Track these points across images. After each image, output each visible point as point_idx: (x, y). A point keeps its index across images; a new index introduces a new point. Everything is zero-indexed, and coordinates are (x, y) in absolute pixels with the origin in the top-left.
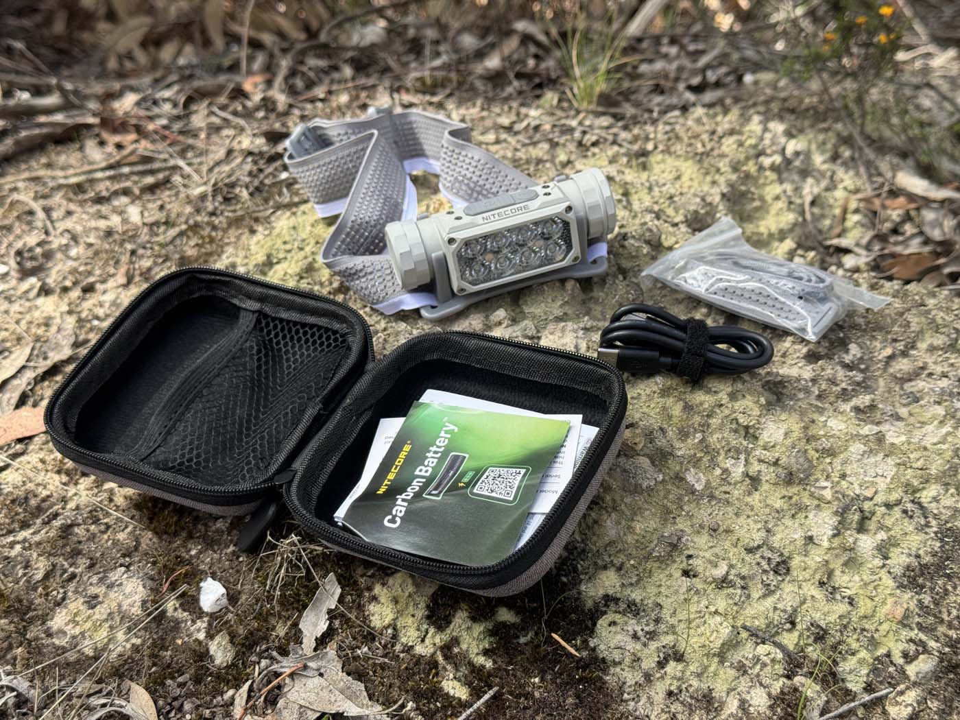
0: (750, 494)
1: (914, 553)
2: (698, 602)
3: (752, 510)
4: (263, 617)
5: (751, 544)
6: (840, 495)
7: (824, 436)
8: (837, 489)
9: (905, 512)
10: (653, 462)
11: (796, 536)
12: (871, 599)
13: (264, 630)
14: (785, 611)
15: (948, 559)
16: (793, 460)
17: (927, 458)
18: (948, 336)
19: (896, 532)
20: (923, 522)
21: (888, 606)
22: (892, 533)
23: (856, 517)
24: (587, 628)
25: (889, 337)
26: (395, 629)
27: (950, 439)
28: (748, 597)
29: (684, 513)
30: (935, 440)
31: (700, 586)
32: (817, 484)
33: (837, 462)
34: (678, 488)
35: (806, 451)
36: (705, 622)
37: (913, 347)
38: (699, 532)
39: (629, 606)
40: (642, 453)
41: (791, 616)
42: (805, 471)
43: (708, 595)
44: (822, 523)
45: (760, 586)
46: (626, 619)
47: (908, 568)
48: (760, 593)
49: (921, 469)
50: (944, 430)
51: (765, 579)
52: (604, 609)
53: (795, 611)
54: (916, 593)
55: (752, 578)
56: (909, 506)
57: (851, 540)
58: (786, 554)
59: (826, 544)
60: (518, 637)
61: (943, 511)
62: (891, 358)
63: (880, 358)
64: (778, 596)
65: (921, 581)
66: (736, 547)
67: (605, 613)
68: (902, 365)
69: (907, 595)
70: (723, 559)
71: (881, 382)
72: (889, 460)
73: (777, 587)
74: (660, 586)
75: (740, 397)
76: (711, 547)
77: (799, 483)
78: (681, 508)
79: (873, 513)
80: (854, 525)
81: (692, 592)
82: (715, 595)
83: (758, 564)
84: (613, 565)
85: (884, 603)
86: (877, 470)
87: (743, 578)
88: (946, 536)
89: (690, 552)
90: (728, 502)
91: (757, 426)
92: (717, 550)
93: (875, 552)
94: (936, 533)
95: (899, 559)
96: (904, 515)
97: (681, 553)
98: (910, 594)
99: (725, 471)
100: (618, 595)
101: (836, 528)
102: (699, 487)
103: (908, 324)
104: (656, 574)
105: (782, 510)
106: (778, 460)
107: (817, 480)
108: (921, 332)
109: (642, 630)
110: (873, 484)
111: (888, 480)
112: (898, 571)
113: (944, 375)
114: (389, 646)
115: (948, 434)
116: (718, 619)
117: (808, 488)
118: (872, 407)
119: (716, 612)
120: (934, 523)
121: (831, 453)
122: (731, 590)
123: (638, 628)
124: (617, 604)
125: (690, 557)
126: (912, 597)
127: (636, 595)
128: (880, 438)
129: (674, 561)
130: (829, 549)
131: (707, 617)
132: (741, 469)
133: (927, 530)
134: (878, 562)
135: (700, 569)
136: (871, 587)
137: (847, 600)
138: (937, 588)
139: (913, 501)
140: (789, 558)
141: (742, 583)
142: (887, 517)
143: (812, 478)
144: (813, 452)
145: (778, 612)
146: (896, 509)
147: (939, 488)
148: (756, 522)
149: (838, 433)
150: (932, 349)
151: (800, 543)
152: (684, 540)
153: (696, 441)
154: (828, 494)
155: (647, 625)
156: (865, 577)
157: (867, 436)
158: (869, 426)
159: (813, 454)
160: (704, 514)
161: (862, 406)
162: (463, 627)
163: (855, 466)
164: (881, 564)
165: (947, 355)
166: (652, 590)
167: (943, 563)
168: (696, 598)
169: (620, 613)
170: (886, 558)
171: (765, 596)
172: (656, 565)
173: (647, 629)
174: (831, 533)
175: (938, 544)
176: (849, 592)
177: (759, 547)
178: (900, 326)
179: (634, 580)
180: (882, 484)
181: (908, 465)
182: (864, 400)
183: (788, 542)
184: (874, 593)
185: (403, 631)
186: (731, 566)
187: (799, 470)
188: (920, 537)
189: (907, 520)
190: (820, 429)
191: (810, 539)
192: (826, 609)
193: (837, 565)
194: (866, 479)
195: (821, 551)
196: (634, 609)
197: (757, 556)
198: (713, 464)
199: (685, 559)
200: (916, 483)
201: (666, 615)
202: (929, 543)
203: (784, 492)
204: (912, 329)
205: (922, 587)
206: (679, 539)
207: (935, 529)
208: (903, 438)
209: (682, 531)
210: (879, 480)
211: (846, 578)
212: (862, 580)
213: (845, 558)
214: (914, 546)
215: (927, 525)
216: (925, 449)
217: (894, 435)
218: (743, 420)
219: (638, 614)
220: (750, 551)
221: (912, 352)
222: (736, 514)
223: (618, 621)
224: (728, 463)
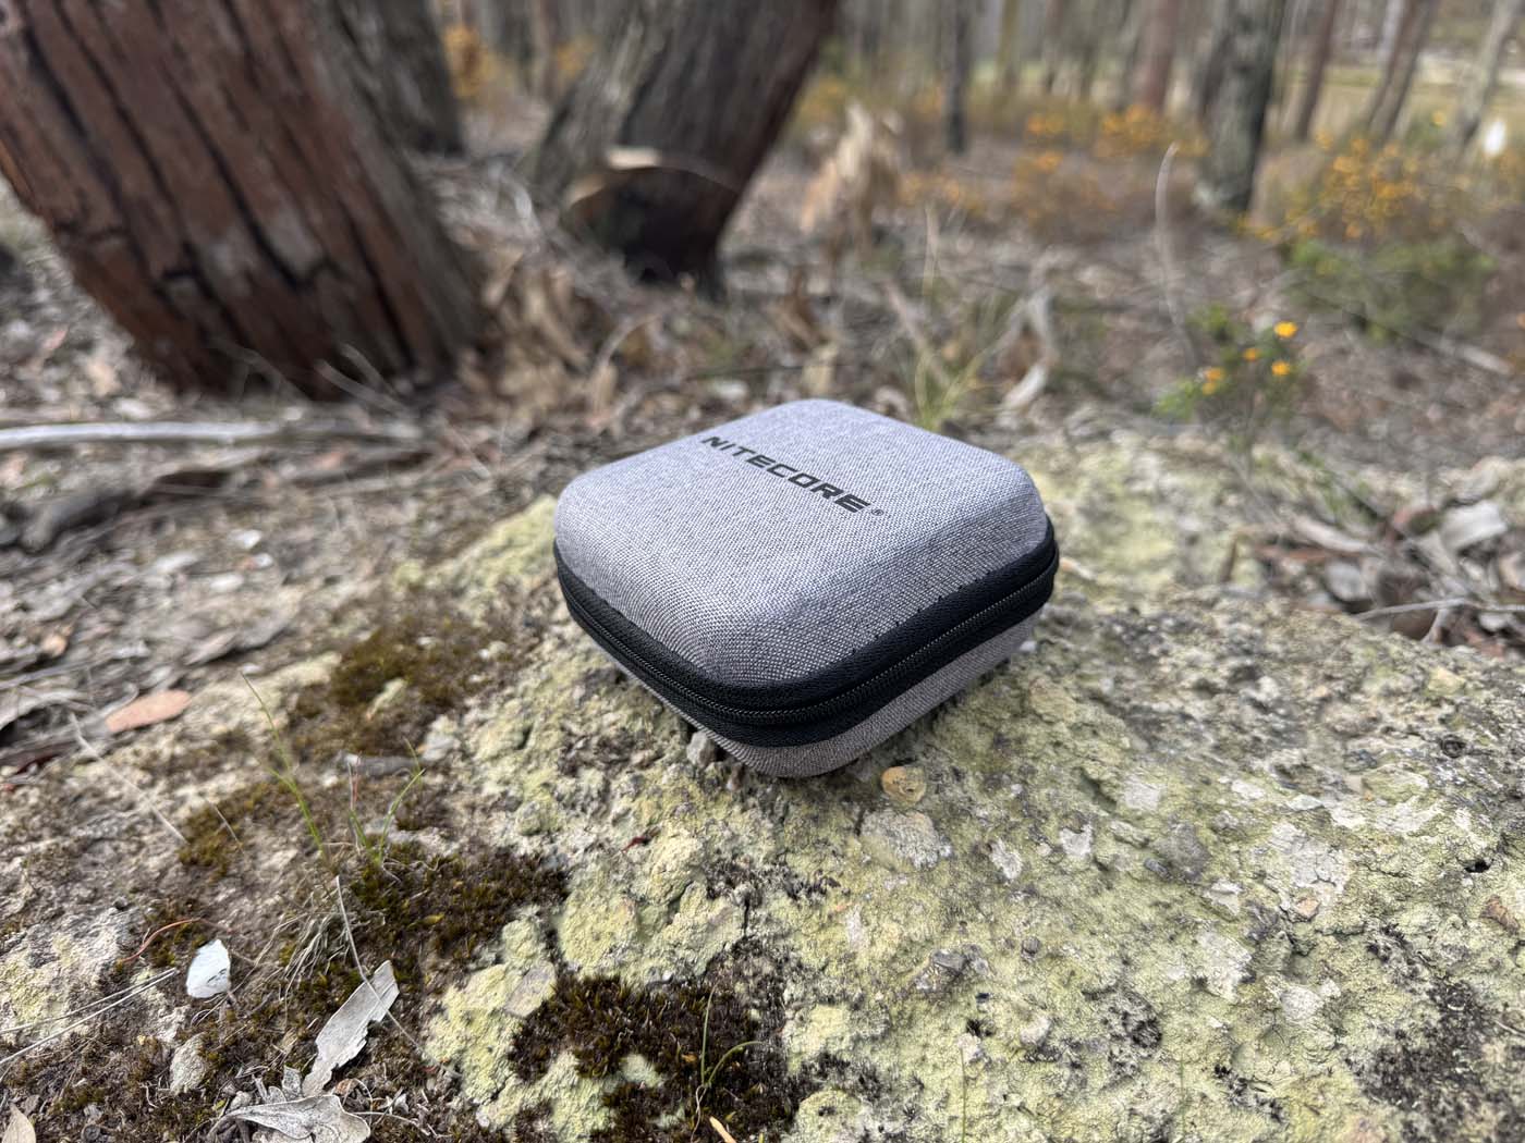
0: (1097, 893)
1: (1392, 1028)
2: (990, 1085)
3: (1100, 922)
4: (267, 1017)
5: (1097, 985)
6: (1255, 910)
7: (1226, 807)
8: (1250, 897)
9: (1373, 949)
10: (936, 825)
11: (1175, 977)
12: (1316, 1111)
13: (261, 1040)
14: (1149, 1119)
15: (1456, 1045)
16: (1174, 842)
17: (1406, 858)
18: (1412, 676)
19: (1356, 984)
20: (1405, 968)
21: (1348, 1130)
22: (1349, 985)
23: (1284, 950)
24: (781, 1113)
25: (1321, 672)
26: (457, 1069)
27: (1441, 827)
28: (1083, 1083)
29: (980, 916)
30: (1415, 829)
31: (997, 1054)
32: (1216, 887)
33: (1250, 851)
34: (975, 870)
35: (1196, 829)
36: (999, 1126)
37: (1357, 689)
38: (1003, 953)
39: (861, 1080)
40: (920, 807)
41: (1160, 1131)
42: (1193, 862)
43: (1010, 1073)
44: (1223, 958)
45: (1106, 1065)
46: (855, 1102)
47: (1382, 1055)
48: (1106, 1079)
49: (1397, 875)
50: (1430, 813)
51: (1116, 1052)
52: (817, 1080)
53: (1169, 1121)
54: (1401, 1107)
55: (1092, 1047)
56: (1381, 940)
57: (1276, 992)
58: (1159, 1009)
59: (1229, 996)
60: (656, 1114)
61: (1444, 954)
62: (1326, 700)
63: (1309, 699)
64: (1138, 1088)
65: (1408, 1083)
66: (1067, 986)
67: (817, 1088)
68: (1345, 714)
69: (1383, 1110)
70: (1044, 1008)
71: (1312, 736)
72: (1340, 855)
73: (1137, 1070)
74: (925, 1046)
75: (1088, 735)
76: (1024, 983)
77: (1183, 883)
78: (977, 907)
79: (1313, 947)
80: (1279, 965)
81: (981, 1066)
82: (1024, 1074)
83: (1106, 1022)
84: (846, 999)
85: (1340, 1122)
86: (1319, 870)
87: (1076, 1046)
88: (1450, 1001)
89: (985, 989)
90: (1059, 905)
91: (1115, 782)
92: (1034, 989)
93: (1320, 1019)
94: (1431, 993)
95: (1365, 1039)
96: (1371, 955)
97: (969, 988)
98: (1389, 1109)
99: (1058, 849)
100: (846, 1058)
101: (1248, 968)
102: (1011, 873)
103: (1348, 657)
104: (921, 1023)
105: (1154, 926)
106: (1147, 840)
107: (1213, 880)
108: (1367, 669)
109: (881, 1129)
110: (1312, 894)
111: (1340, 889)
112: (1365, 1060)
113: (1412, 732)
114: (441, 1099)
115: (1437, 819)
116: (1024, 1122)
117: (1198, 891)
118: (1304, 767)
119: (1021, 1108)
120: (1425, 973)
121: (1239, 835)
122: (1051, 1068)
123: (873, 1125)
124: (841, 1073)
125: (983, 997)
126: (1393, 1114)
127: (882, 1060)
128: (1323, 818)
129: (955, 1002)
130: (1235, 1006)
131: (1003, 1115)
132: (1086, 849)
133: (1415, 985)
134: (1325, 1039)
135: (1001, 1022)
136: (1312, 1088)
137: (1267, 1108)
138: (1442, 1104)
139: (1386, 931)
140: (1161, 1014)
141: (1074, 1056)
142: (1338, 955)
143: (1205, 876)
144: (1209, 833)
145: (1137, 1120)
146: (1355, 941)
147: (1430, 909)
148: (1105, 944)
149: (1251, 805)
150: (1389, 694)
151: (1183, 988)
152: (975, 964)
153: (1012, 795)
154: (1234, 905)
155: (893, 1119)
156: (1301, 1065)
157: (1300, 812)
158: (1302, 796)
159: (1206, 834)
160: (1016, 920)
161: (1287, 765)
162: (564, 1083)
163: (1281, 860)
164: (1331, 1044)
165: (1413, 704)
166: (910, 1053)
167: (1449, 1053)
168: (985, 1077)
169: (844, 1090)
170: (1338, 1031)
171: (1114, 1085)
172: (923, 1005)
173: (890, 1127)
174: (1238, 976)
175: (1437, 1016)
176: (1270, 1094)
177: (1109, 990)
178: (1337, 658)
179: (879, 1030)
180: (1326, 896)
181: (1374, 866)
182: (1290, 756)
183: (1160, 986)
184: (1320, 1101)
185: (472, 1075)
186: (1056, 1022)
187: (1183, 859)
188: (1403, 998)
189: (1376, 963)
190: (1220, 795)
191: (1200, 984)
192: (1229, 1124)
193: (1248, 1036)
194: (1301, 884)
195: (1220, 1008)
196: (872, 1086)
197: (1105, 1007)
198: (1037, 836)
199: (974, 1001)
200: (1388, 899)
201: (929, 1106)
202: (1419, 1011)
203: (1157, 895)
204: (1356, 663)
205: (1411, 1097)
206: (967, 962)
207: (1429, 986)
208: (1361, 821)
209: (973, 948)
210: (1320, 888)
211: (1265, 1064)
212: (1296, 1071)
213: (1264, 1024)
214: (1393, 1014)
215: (1413, 975)
216: (1401, 840)
217: (1345, 815)
218: (1093, 771)
219: (877, 1097)
220: (1092, 996)
221: (1357, 697)
222: (1071, 927)
223: (839, 1107)
224: (1065, 838)
